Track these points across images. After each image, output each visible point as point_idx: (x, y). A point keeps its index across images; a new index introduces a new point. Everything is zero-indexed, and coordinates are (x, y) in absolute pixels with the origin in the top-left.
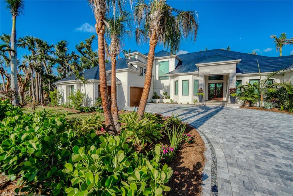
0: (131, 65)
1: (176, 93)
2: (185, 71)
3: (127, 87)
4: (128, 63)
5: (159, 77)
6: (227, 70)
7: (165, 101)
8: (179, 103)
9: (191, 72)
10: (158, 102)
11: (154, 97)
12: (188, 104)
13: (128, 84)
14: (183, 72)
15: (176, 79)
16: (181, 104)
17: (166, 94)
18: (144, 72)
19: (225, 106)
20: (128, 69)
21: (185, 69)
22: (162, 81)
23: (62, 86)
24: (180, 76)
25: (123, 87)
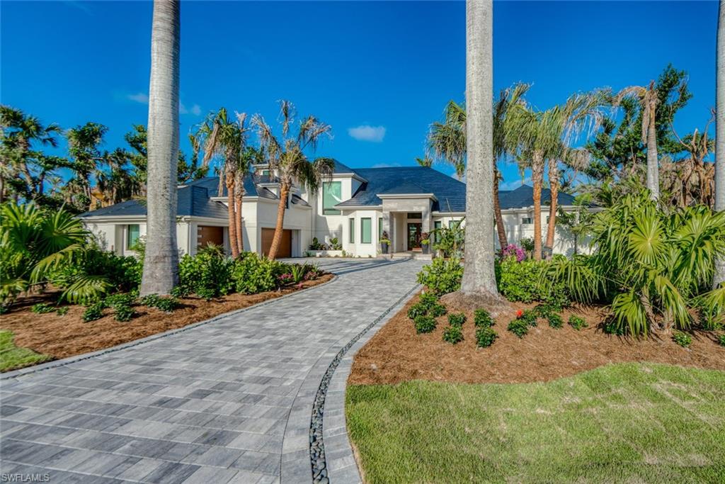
0: (265, 188)
1: (352, 240)
2: (367, 203)
3: (256, 228)
4: (258, 185)
5: (324, 210)
6: (419, 206)
7: (332, 253)
8: (357, 256)
9: (374, 205)
10: (320, 257)
11: (312, 246)
12: (370, 257)
13: (258, 224)
14: (362, 204)
15: (351, 216)
16: (360, 257)
17: (334, 241)
18: (292, 202)
19: (415, 258)
20: (257, 197)
21: (367, 200)
22: (329, 218)
23: (98, 224)
24: (357, 212)
25: (247, 229)
